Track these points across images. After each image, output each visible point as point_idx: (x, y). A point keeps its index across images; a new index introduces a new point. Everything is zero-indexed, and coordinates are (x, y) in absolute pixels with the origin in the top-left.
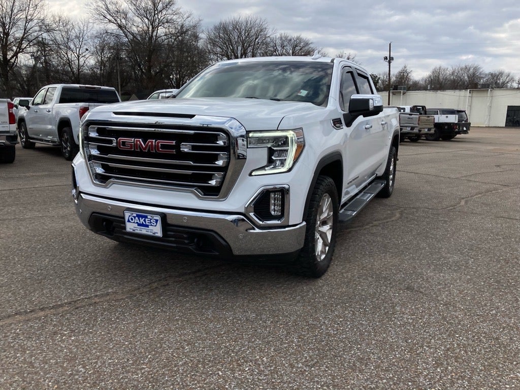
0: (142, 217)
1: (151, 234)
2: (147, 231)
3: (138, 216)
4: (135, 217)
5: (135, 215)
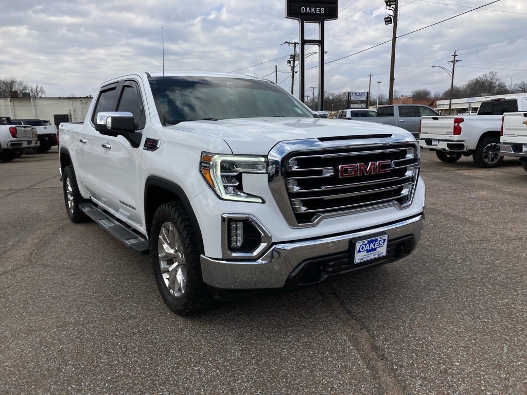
0: (372, 241)
1: (378, 256)
2: (374, 255)
3: (369, 243)
4: (366, 245)
5: (366, 242)
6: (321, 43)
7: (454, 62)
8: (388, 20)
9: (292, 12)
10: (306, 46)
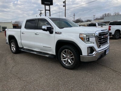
6: (49, 10)
7: (74, 15)
8: (64, 6)
9: (43, 3)
10: (46, 11)
